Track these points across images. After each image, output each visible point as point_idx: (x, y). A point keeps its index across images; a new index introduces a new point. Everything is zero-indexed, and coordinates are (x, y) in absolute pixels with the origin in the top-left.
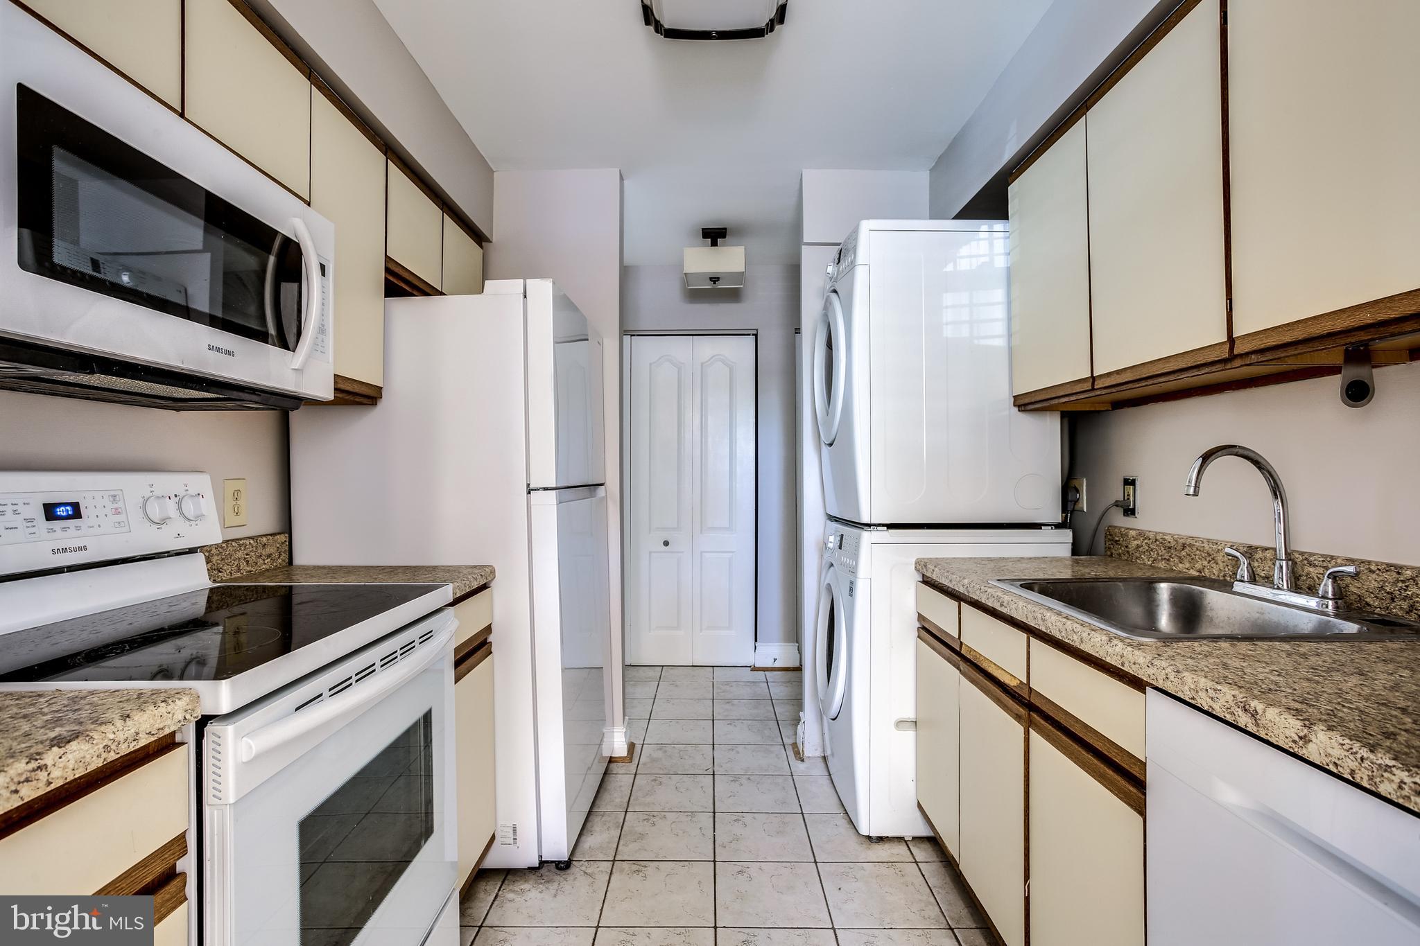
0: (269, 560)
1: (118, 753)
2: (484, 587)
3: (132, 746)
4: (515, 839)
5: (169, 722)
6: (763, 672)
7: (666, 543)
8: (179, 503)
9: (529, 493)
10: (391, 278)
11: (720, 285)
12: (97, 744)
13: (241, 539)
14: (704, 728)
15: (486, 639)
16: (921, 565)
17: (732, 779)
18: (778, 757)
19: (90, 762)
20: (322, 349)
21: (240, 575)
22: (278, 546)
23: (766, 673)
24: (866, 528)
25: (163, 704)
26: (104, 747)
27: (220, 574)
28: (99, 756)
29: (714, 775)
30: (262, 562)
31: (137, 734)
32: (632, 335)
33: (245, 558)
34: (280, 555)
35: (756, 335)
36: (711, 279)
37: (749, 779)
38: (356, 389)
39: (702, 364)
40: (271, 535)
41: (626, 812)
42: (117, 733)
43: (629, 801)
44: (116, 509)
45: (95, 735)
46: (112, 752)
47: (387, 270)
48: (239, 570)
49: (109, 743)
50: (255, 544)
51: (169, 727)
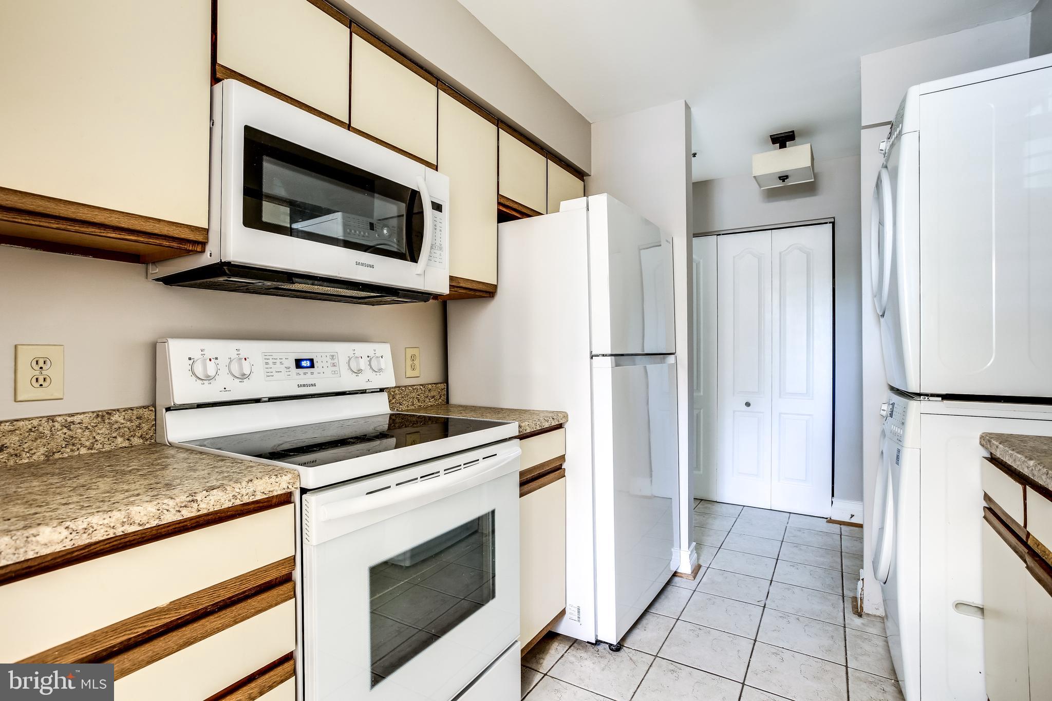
0: (433, 399)
1: (242, 501)
2: (560, 426)
3: (251, 498)
4: (579, 618)
5: (277, 488)
6: (839, 525)
7: (748, 404)
8: (370, 361)
9: (592, 358)
10: (501, 208)
11: (789, 182)
12: (228, 494)
13: (414, 386)
14: (766, 565)
15: (561, 465)
16: (986, 440)
17: (781, 615)
18: (833, 606)
19: (224, 503)
20: (440, 260)
21: (414, 408)
22: (439, 391)
23: (842, 526)
24: (916, 398)
25: (274, 477)
26: (233, 496)
27: (401, 406)
28: (230, 501)
29: (764, 607)
30: (428, 400)
31: (255, 492)
32: (717, 235)
33: (417, 398)
34: (440, 397)
35: (833, 223)
36: (780, 178)
37: (798, 619)
38: (475, 286)
39: (780, 253)
40: (435, 384)
41: (678, 619)
42: (242, 489)
43: (683, 611)
44: (333, 364)
45: (228, 488)
46: (238, 499)
47: (499, 204)
48: (413, 404)
49: (236, 494)
50: (423, 389)
51: (277, 491)
